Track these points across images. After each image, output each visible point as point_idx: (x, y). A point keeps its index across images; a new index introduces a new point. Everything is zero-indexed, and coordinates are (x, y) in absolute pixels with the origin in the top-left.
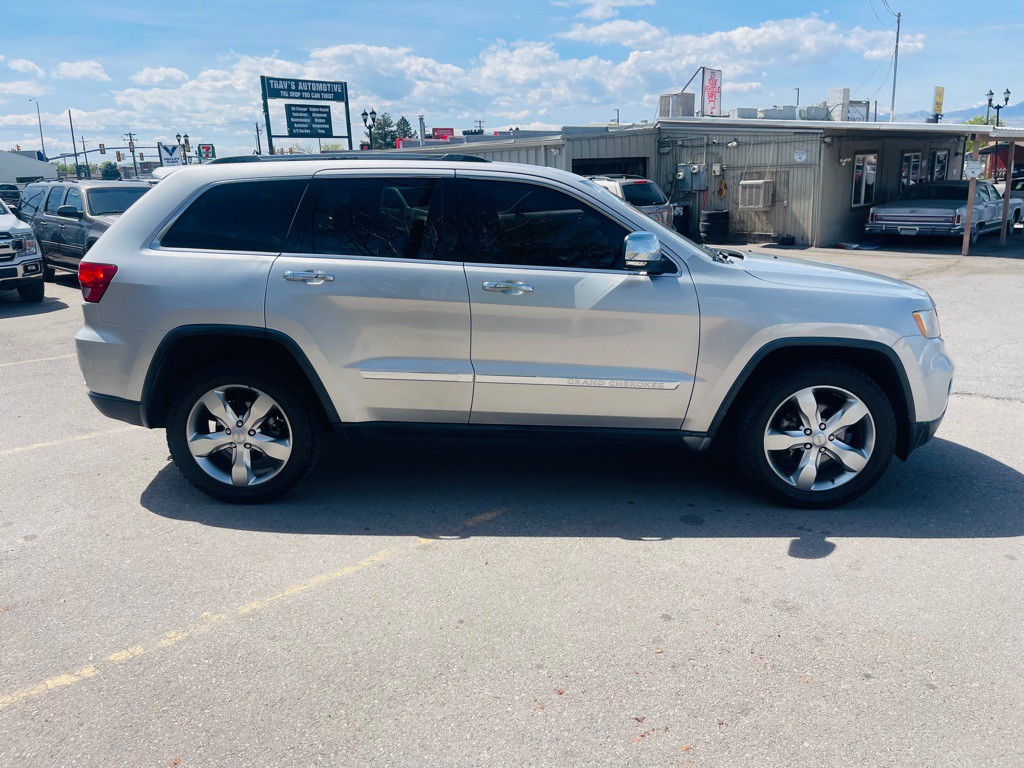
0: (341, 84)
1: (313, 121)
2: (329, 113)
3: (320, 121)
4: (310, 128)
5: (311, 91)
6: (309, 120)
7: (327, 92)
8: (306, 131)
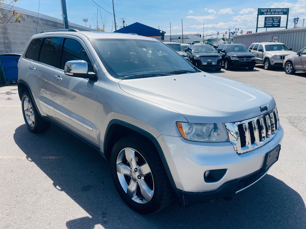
0: (287, 9)
1: (274, 22)
2: (280, 19)
3: (276, 22)
4: (272, 24)
5: (275, 12)
6: (272, 22)
7: (281, 12)
8: (270, 25)
